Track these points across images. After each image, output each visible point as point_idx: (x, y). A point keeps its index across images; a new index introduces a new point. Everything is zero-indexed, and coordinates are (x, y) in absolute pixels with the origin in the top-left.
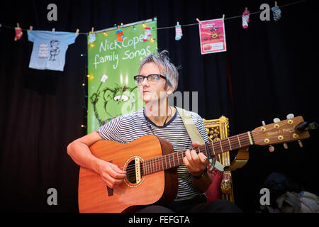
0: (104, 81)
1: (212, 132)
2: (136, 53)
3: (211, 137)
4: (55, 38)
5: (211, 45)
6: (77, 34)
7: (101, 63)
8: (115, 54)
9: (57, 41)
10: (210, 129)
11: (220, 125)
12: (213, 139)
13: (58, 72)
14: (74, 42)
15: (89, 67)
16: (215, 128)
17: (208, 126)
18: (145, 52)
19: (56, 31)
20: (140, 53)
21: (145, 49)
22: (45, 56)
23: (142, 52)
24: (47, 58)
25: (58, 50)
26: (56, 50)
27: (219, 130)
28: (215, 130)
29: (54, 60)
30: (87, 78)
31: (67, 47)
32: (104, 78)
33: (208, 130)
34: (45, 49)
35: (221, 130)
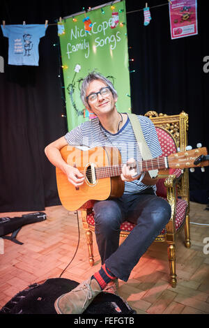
0: (78, 71)
1: (172, 127)
2: (106, 40)
3: (172, 131)
4: (27, 31)
5: (182, 28)
6: (46, 26)
7: (73, 52)
8: (86, 41)
9: (29, 35)
10: (171, 124)
11: (180, 121)
12: (173, 133)
13: (34, 67)
14: (44, 35)
15: (62, 56)
16: (175, 123)
17: (169, 121)
18: (114, 39)
19: (26, 24)
20: (110, 40)
21: (115, 35)
22: (20, 51)
23: (112, 39)
24: (22, 53)
25: (31, 44)
26: (29, 44)
27: (178, 125)
28: (176, 126)
29: (29, 55)
30: (62, 69)
31: (39, 41)
32: (78, 68)
33: (168, 125)
34: (20, 44)
35: (181, 125)
